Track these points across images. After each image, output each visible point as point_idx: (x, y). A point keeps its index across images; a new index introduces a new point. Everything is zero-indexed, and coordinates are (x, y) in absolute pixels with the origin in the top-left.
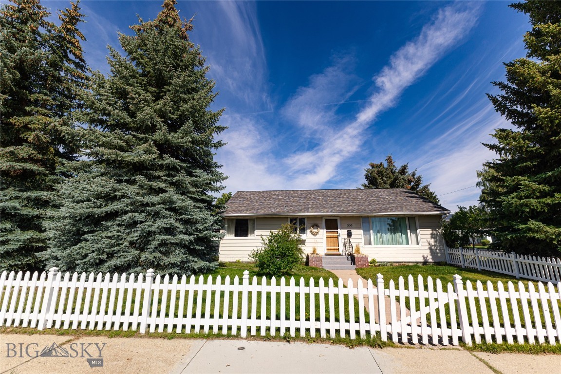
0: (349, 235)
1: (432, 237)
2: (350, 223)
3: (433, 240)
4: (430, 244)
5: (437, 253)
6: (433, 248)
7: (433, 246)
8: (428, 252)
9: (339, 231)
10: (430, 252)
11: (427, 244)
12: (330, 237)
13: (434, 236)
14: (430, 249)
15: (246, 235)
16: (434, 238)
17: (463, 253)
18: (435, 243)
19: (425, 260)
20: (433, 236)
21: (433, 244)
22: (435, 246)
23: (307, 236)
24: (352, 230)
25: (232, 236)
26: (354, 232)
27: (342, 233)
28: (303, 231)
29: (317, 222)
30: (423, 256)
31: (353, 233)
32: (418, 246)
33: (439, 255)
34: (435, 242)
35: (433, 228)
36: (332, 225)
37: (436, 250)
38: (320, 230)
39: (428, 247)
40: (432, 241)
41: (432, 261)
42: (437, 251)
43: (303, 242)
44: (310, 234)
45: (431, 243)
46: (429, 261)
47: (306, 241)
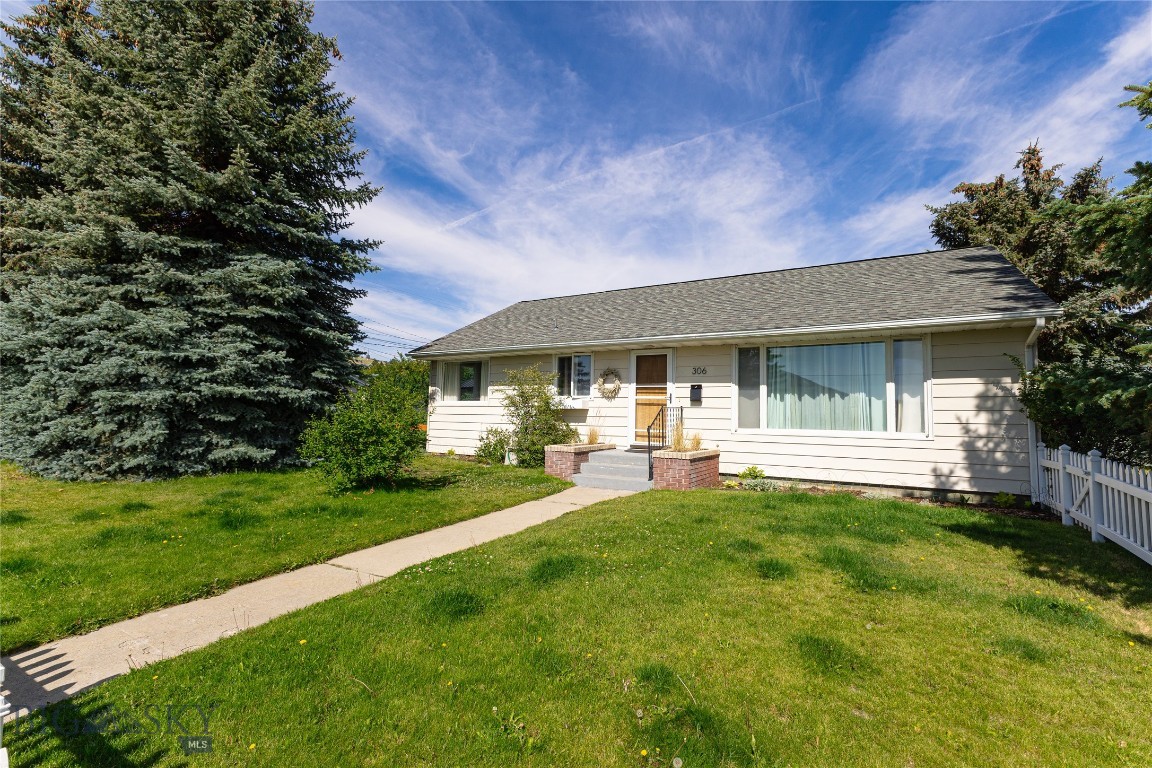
0: (696, 397)
1: (979, 409)
2: (700, 363)
3: (984, 417)
4: (967, 431)
5: (997, 464)
6: (980, 444)
7: (980, 437)
8: (959, 456)
9: (670, 386)
10: (966, 458)
11: (957, 430)
12: (646, 404)
13: (990, 404)
14: (969, 449)
15: (477, 398)
16: (990, 410)
17: (1070, 469)
18: (993, 430)
19: (942, 483)
20: (983, 402)
21: (983, 430)
22: (989, 437)
23: (592, 400)
24: (703, 385)
25: (452, 400)
26: (708, 389)
27: (677, 392)
28: (583, 388)
29: (614, 365)
30: (935, 470)
31: (705, 392)
32: (922, 436)
33: (1003, 470)
34: (995, 423)
35: (990, 375)
36: (651, 369)
37: (993, 451)
38: (622, 385)
39: (960, 440)
40: (980, 423)
41: (968, 489)
42: (998, 455)
43: (580, 415)
44: (599, 395)
45: (972, 427)
46: (958, 488)
47: (589, 414)
